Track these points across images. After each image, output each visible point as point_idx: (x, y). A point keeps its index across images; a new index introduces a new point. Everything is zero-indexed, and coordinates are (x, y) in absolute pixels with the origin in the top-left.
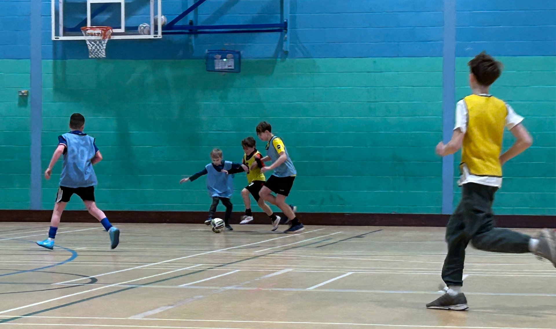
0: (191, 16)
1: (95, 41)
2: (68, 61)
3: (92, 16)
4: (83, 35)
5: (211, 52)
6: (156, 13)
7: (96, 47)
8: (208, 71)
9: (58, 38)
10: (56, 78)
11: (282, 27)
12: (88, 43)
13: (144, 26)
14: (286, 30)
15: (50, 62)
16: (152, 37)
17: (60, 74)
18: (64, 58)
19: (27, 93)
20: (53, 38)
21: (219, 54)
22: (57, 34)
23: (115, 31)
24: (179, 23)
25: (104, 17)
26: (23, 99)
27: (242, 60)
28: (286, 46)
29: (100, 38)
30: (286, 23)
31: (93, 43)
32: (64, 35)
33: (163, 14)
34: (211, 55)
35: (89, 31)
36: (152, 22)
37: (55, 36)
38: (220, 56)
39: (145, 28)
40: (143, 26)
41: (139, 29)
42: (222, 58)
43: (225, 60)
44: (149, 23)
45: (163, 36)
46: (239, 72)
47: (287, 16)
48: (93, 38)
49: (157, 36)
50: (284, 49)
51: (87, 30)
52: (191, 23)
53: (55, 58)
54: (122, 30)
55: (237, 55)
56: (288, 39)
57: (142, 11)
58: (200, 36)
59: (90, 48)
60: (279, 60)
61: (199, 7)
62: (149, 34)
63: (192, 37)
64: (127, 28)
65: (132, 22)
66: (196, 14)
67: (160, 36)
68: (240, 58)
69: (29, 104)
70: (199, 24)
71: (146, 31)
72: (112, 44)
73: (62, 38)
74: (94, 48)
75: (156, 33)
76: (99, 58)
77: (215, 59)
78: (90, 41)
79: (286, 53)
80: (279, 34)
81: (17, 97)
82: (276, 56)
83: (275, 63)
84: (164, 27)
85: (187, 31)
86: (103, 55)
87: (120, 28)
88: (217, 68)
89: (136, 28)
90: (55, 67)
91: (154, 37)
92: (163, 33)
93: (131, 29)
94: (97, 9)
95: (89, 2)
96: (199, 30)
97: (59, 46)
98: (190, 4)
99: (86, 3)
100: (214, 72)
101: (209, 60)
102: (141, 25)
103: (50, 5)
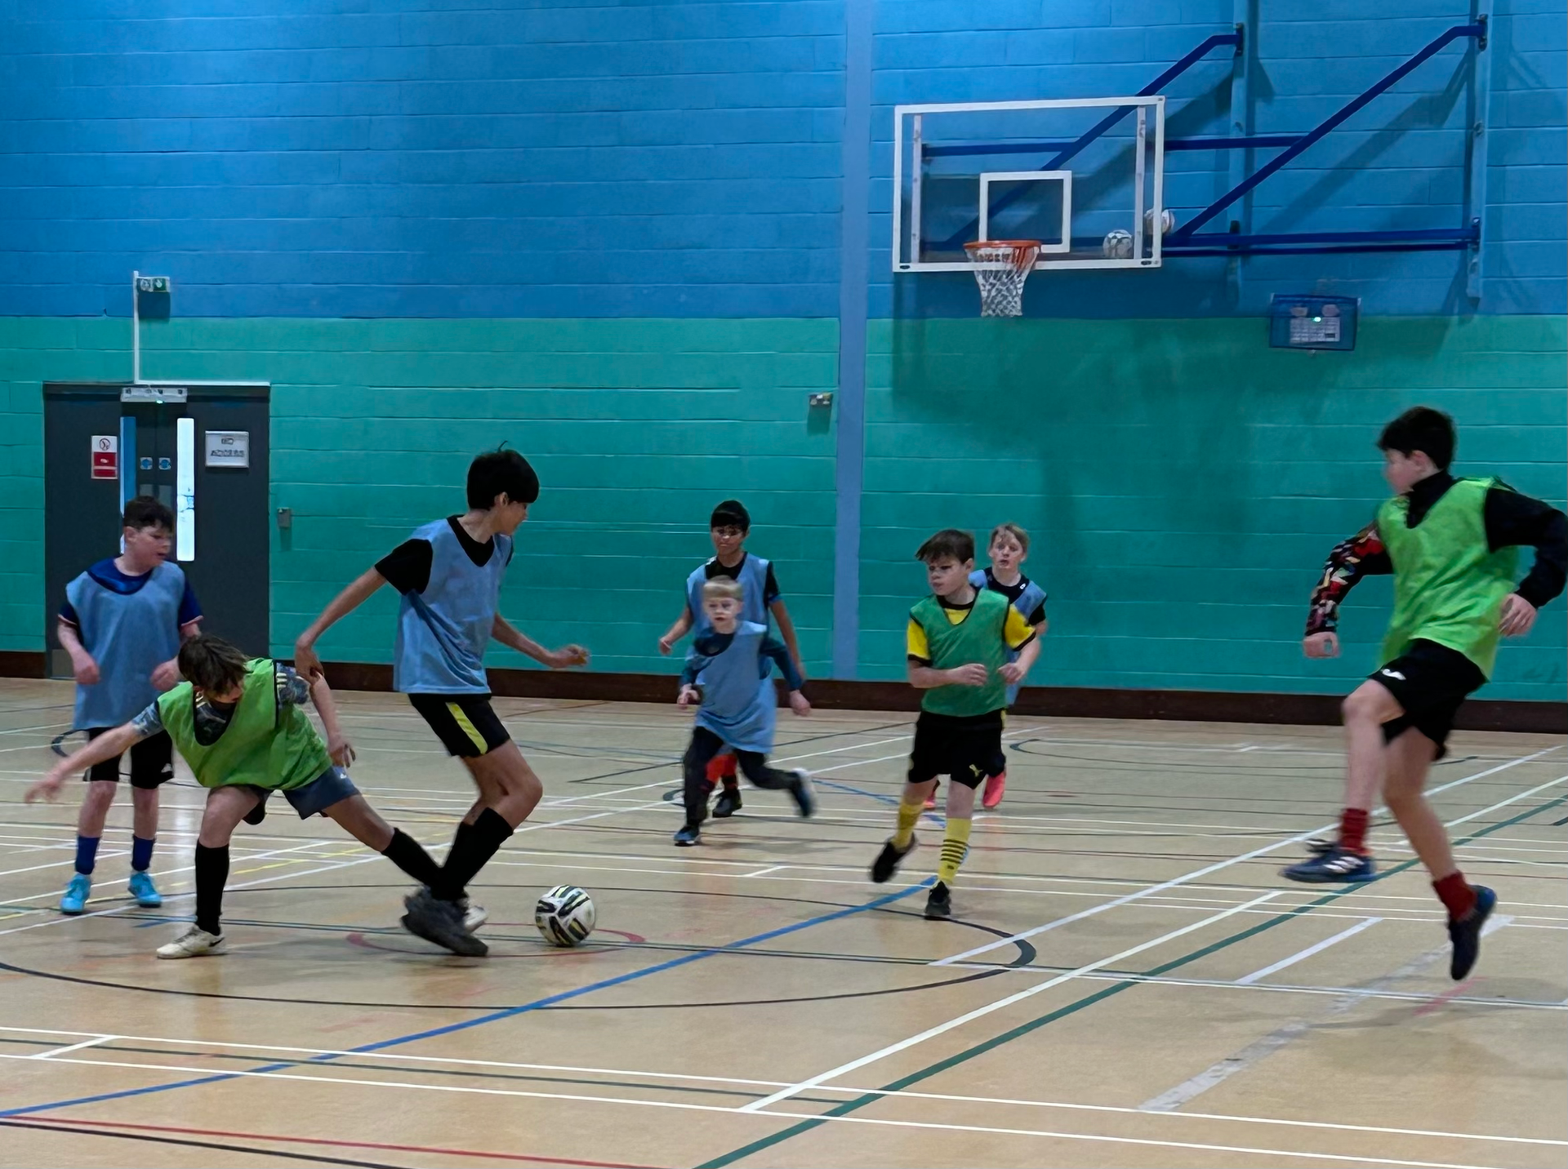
0: (1234, 212)
1: (996, 274)
2: (930, 324)
3: (992, 212)
4: (966, 260)
5: (1280, 300)
6: (1148, 204)
7: (999, 291)
8: (1272, 346)
9: (908, 267)
10: (897, 362)
11: (1467, 239)
12: (980, 280)
13: (1119, 236)
14: (1478, 244)
15: (887, 323)
16: (1136, 263)
17: (907, 355)
18: (921, 314)
19: (830, 399)
20: (897, 267)
21: (1303, 306)
22: (905, 257)
23: (1047, 249)
24: (1205, 230)
25: (1018, 214)
26: (820, 415)
27: (1360, 319)
28: (1476, 285)
29: (1009, 267)
30: (1476, 228)
31: (991, 280)
32: (922, 260)
33: (1166, 206)
34: (1283, 307)
35: (982, 252)
36: (1139, 227)
37: (901, 262)
38: (1305, 311)
39: (1120, 241)
40: (1115, 238)
41: (1106, 245)
42: (1311, 315)
43: (1318, 319)
44: (1131, 229)
45: (1162, 262)
46: (1353, 349)
47: (1480, 210)
48: (993, 266)
49: (1150, 263)
50: (1470, 291)
51: (978, 248)
52: (1235, 227)
53: (898, 314)
54: (1064, 247)
55: (1348, 307)
56: (1481, 267)
57: (1114, 197)
58: (1259, 260)
59: (984, 294)
60: (1455, 319)
61: (1258, 188)
62: (1131, 257)
63: (1238, 262)
64: (1075, 242)
65: (1089, 229)
66: (1248, 207)
67: (1156, 260)
68: (1355, 314)
69: (833, 425)
70: (1255, 232)
71: (1122, 249)
72: (1037, 281)
73: (916, 267)
74: (993, 293)
75: (1147, 254)
76: (1007, 316)
77: (1294, 317)
78: (984, 273)
79: (1475, 301)
80: (1455, 255)
81: (807, 409)
82: (1447, 310)
83: (1446, 326)
84: (1166, 240)
85: (1224, 248)
86: (1016, 308)
87: (1059, 241)
88: (1296, 339)
89: (1099, 241)
90: (897, 334)
91: (1143, 263)
92: (1164, 254)
93: (1085, 245)
94: (1004, 195)
95: (985, 179)
96: (1254, 247)
97: (909, 286)
98: (1235, 181)
99: (977, 182)
100: (1287, 350)
101: (1276, 322)
102: (1111, 235)
103: (890, 185)
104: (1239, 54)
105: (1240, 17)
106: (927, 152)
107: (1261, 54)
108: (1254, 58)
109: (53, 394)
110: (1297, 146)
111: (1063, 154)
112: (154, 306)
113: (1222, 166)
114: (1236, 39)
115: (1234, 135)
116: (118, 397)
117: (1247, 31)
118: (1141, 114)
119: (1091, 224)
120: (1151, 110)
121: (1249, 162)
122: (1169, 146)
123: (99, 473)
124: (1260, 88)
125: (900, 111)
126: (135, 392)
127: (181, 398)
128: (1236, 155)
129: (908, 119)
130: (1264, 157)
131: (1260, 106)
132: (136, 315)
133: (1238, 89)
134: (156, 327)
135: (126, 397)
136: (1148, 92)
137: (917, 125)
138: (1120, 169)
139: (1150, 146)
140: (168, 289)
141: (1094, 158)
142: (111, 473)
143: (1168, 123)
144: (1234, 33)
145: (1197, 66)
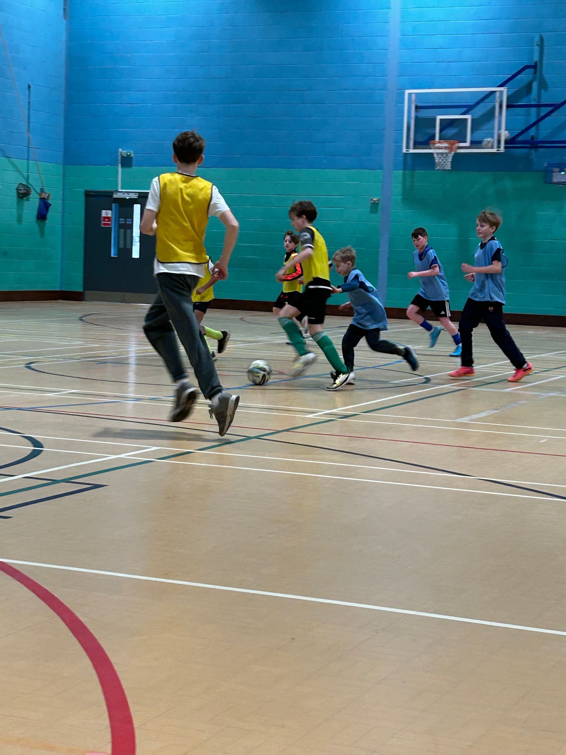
0: (532, 132)
1: (442, 154)
2: (417, 172)
3: (441, 130)
4: (431, 149)
5: (551, 165)
6: (500, 128)
7: (443, 160)
8: (546, 182)
9: (409, 151)
10: (404, 187)
12: (435, 156)
13: (489, 140)
15: (401, 172)
16: (494, 150)
17: (408, 184)
18: (413, 169)
19: (378, 200)
20: (404, 151)
22: (408, 147)
23: (461, 145)
24: (521, 138)
25: (451, 131)
26: (375, 206)
29: (446, 151)
31: (440, 156)
32: (414, 148)
33: (506, 129)
34: (549, 168)
35: (437, 145)
36: (496, 137)
37: (407, 149)
38: (558, 169)
39: (489, 142)
40: (487, 141)
41: (483, 143)
42: (560, 171)
43: (563, 173)
44: (492, 137)
45: (505, 150)
48: (441, 151)
49: (499, 150)
51: (435, 144)
52: (533, 138)
53: (404, 169)
54: (467, 144)
57: (488, 126)
58: (541, 150)
59: (437, 161)
61: (541, 123)
62: (492, 148)
63: (533, 151)
64: (472, 142)
65: (477, 137)
66: (538, 130)
67: (502, 149)
69: (379, 211)
70: (539, 140)
71: (490, 145)
72: (457, 156)
73: (412, 151)
74: (440, 161)
75: (499, 147)
76: (445, 170)
77: (554, 172)
78: (438, 154)
81: (369, 205)
84: (506, 142)
85: (528, 145)
86: (448, 167)
87: (465, 142)
88: (555, 180)
89: (480, 142)
90: (404, 176)
91: (497, 150)
92: (505, 148)
93: (475, 143)
94: (446, 124)
95: (439, 118)
96: (539, 145)
97: (409, 158)
98: (533, 120)
99: (434, 120)
100: (552, 185)
101: (548, 173)
102: (485, 140)
103: (403, 120)
104: (535, 72)
105: (536, 58)
106: (417, 108)
107: (544, 72)
108: (541, 74)
109: (89, 195)
110: (556, 107)
111: (468, 109)
112: (127, 162)
113: (528, 115)
114: (534, 67)
115: (533, 103)
116: (112, 196)
117: (538, 64)
118: (498, 94)
119: (478, 135)
120: (501, 92)
121: (538, 113)
122: (508, 106)
123: (105, 224)
124: (543, 85)
125: (407, 92)
126: (119, 194)
127: (135, 196)
128: (534, 110)
129: (410, 94)
130: (544, 111)
131: (543, 91)
132: (120, 165)
133: (535, 85)
134: (127, 170)
135: (115, 196)
136: (501, 86)
137: (413, 97)
138: (490, 115)
139: (501, 106)
140: (132, 155)
141: (480, 111)
142: (109, 224)
143: (508, 98)
144: (534, 64)
145: (519, 77)
